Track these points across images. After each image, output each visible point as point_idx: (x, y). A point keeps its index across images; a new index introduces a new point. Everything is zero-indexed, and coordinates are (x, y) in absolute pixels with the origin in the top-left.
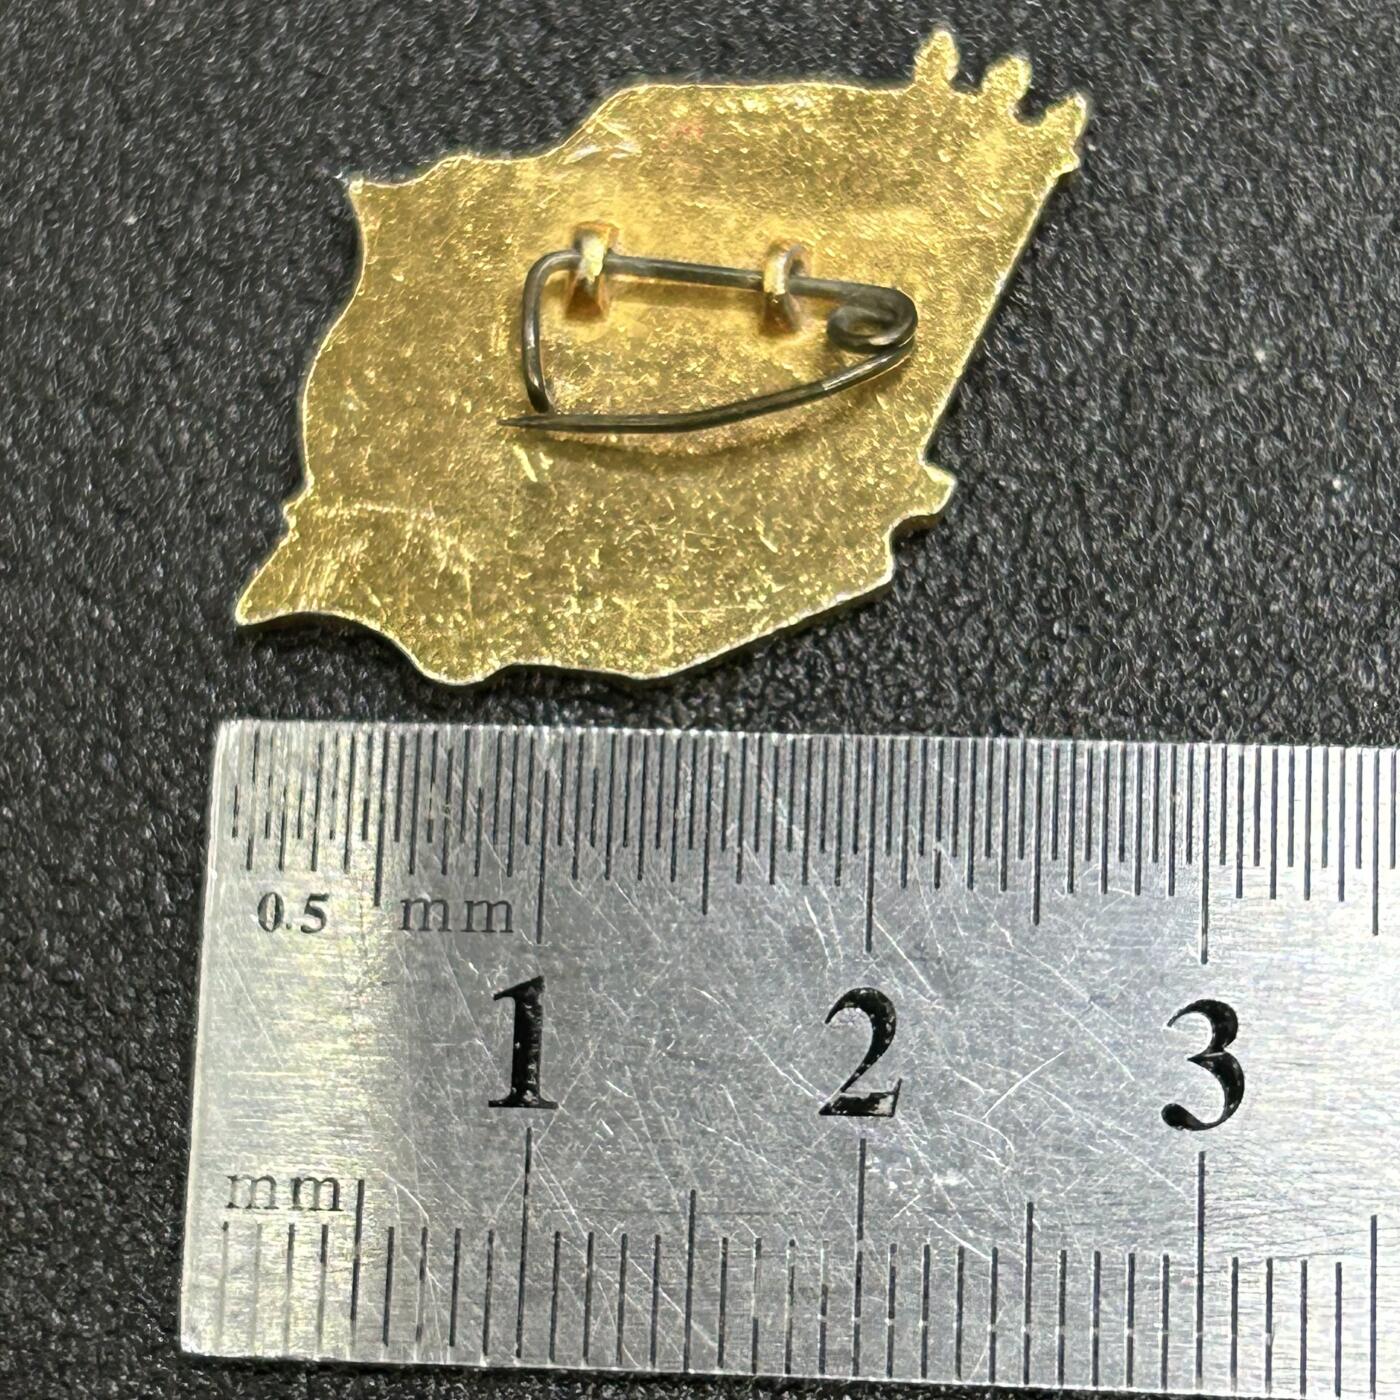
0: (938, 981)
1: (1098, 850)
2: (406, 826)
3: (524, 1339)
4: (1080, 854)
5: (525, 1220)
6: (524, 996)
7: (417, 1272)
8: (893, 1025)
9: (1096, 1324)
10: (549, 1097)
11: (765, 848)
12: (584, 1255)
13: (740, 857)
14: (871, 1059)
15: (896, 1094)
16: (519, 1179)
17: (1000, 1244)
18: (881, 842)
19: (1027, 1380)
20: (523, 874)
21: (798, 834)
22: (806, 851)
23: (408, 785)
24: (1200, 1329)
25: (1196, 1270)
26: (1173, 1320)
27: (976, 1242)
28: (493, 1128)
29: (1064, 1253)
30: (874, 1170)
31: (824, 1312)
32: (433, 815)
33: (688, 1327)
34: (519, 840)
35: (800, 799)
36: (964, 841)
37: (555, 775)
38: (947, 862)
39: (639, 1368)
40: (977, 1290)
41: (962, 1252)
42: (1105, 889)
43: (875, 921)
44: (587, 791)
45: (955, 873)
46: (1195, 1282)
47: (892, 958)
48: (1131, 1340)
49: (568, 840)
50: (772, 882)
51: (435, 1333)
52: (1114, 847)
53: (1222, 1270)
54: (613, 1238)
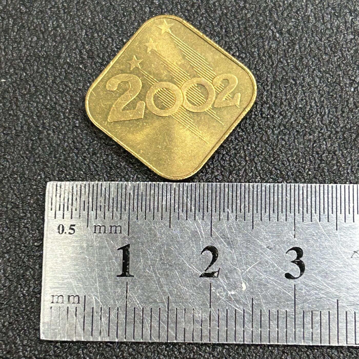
0: (229, 244)
1: (268, 210)
2: (95, 207)
3: (127, 334)
4: (263, 211)
5: (126, 304)
6: (125, 249)
7: (99, 318)
8: (218, 255)
9: (269, 328)
10: (132, 274)
11: (185, 211)
12: (141, 313)
13: (179, 213)
14: (212, 263)
15: (218, 271)
16: (125, 294)
17: (245, 308)
18: (214, 209)
19: (252, 342)
20: (124, 219)
21: (193, 208)
22: (195, 211)
23: (95, 197)
24: (295, 328)
25: (294, 314)
26: (288, 326)
27: (239, 308)
28: (118, 282)
29: (261, 310)
30: (214, 291)
31: (201, 326)
32: (101, 204)
33: (168, 331)
34: (123, 210)
35: (193, 199)
36: (234, 209)
37: (132, 194)
38: (230, 214)
39: (155, 341)
40: (240, 320)
41: (236, 310)
42: (270, 220)
43: (213, 229)
44: (140, 198)
45: (232, 216)
46: (293, 317)
47: (217, 238)
48: (278, 331)
49: (135, 210)
50: (187, 219)
51: (104, 333)
52: (272, 209)
53: (300, 313)
54: (149, 309)
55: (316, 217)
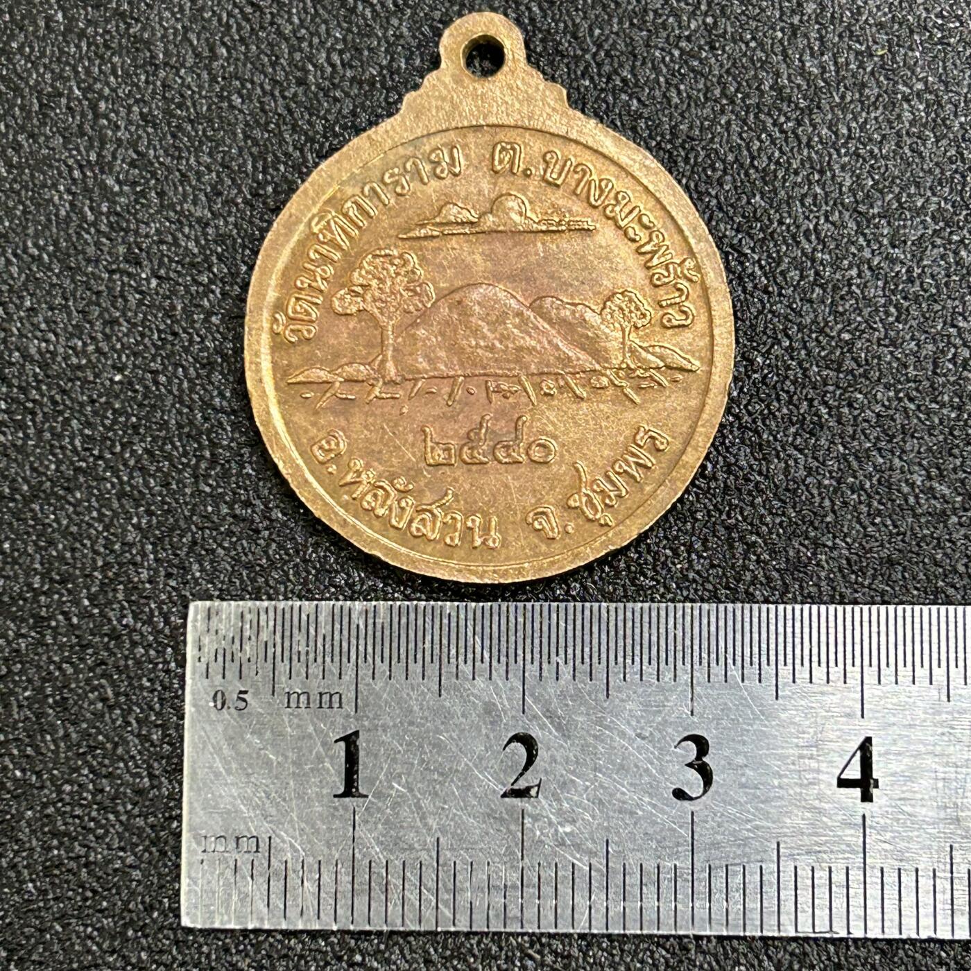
0: (559, 728)
1: (637, 659)
2: (287, 654)
3: (355, 915)
4: (629, 661)
5: (354, 854)
6: (350, 741)
7: (299, 882)
8: (537, 751)
9: (641, 900)
10: (365, 792)
11: (470, 662)
12: (384, 871)
13: (457, 667)
14: (526, 768)
15: (539, 786)
16: (350, 833)
17: (593, 862)
18: (528, 657)
19: (607, 929)
20: (348, 678)
21: (486, 655)
22: (491, 663)
23: (287, 633)
24: (693, 901)
25: (690, 871)
26: (679, 896)
27: (581, 860)
28: (336, 809)
29: (624, 864)
30: (529, 825)
31: (505, 898)
32: (301, 649)
33: (437, 908)
34: (345, 660)
35: (487, 637)
36: (570, 656)
38: (562, 667)
39: (413, 928)
40: (581, 884)
41: (573, 865)
42: (641, 679)
43: (526, 698)
44: (379, 634)
45: (566, 671)
46: (690, 878)
47: (535, 717)
48: (658, 908)
49: (370, 659)
50: (474, 679)
51: (312, 912)
52: (646, 657)
53: (703, 870)
54: (398, 863)
55: (735, 672)
